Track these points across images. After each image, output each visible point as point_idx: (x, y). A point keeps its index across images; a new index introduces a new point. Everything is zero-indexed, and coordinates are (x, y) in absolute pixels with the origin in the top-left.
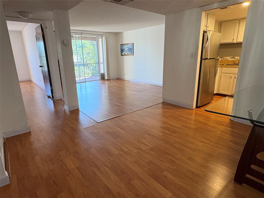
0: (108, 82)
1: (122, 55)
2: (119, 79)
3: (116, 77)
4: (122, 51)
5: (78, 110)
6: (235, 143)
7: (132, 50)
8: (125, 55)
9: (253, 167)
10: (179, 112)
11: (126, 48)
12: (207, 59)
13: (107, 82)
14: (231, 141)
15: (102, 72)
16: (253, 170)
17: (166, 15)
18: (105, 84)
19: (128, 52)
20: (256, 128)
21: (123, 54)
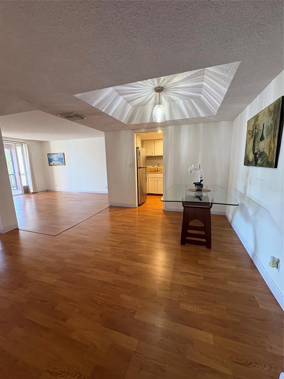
0: (36, 195)
1: (50, 165)
2: (48, 191)
3: (45, 188)
4: (50, 161)
5: (17, 229)
6: (172, 223)
7: (62, 160)
8: (54, 165)
9: (189, 231)
10: (127, 212)
11: (55, 157)
12: (141, 168)
13: (33, 196)
14: (169, 223)
15: (25, 184)
16: (189, 233)
17: (105, 132)
18: (30, 198)
19: (58, 162)
20: (186, 208)
21: (52, 163)
